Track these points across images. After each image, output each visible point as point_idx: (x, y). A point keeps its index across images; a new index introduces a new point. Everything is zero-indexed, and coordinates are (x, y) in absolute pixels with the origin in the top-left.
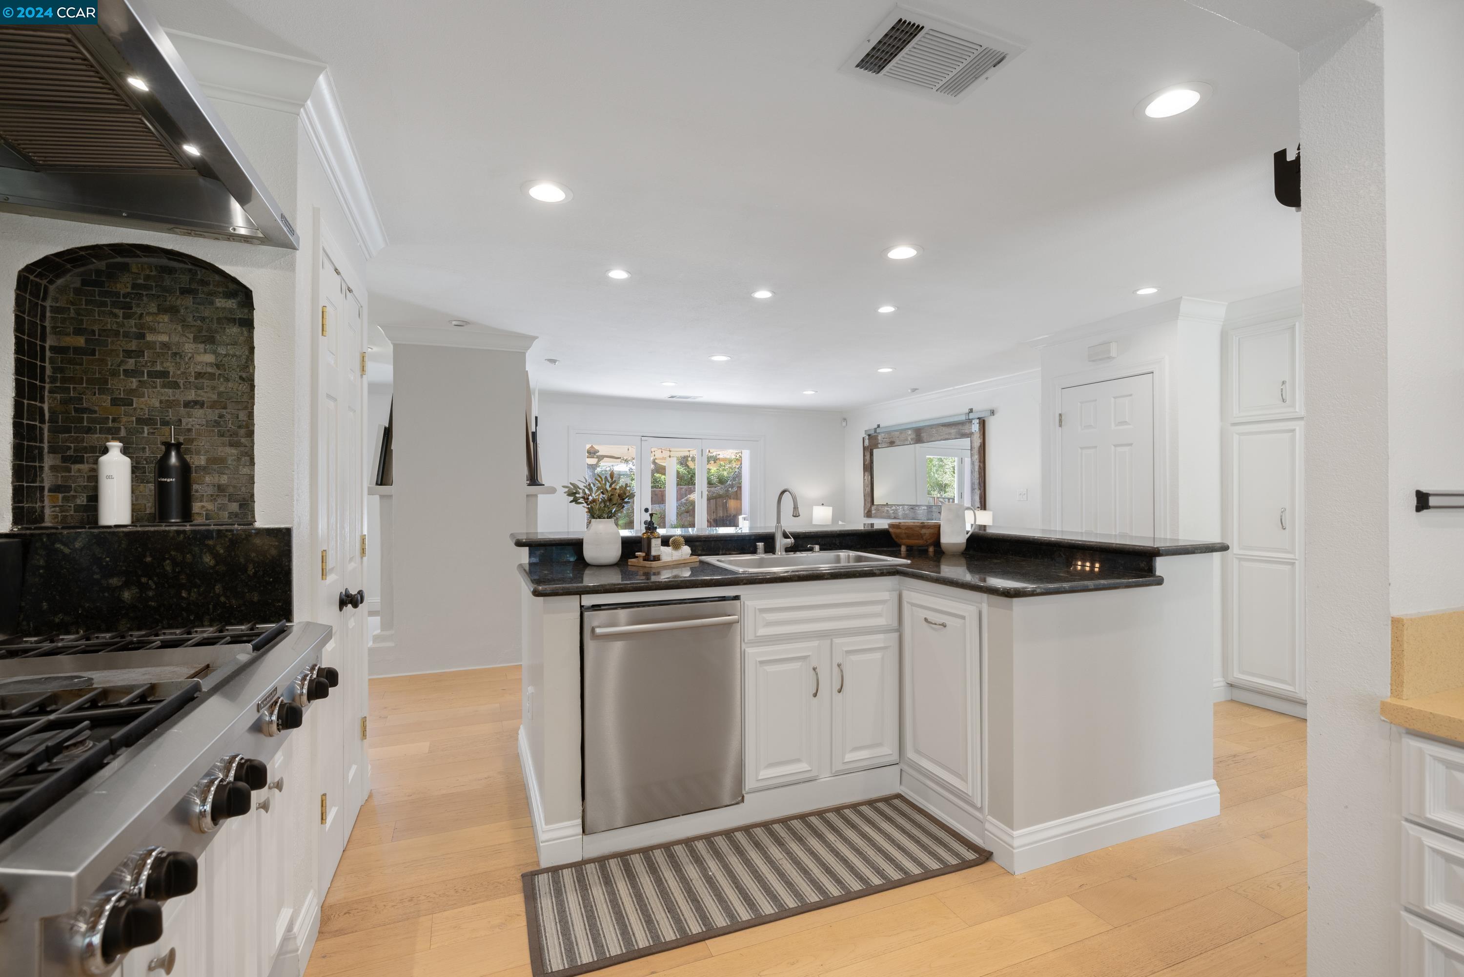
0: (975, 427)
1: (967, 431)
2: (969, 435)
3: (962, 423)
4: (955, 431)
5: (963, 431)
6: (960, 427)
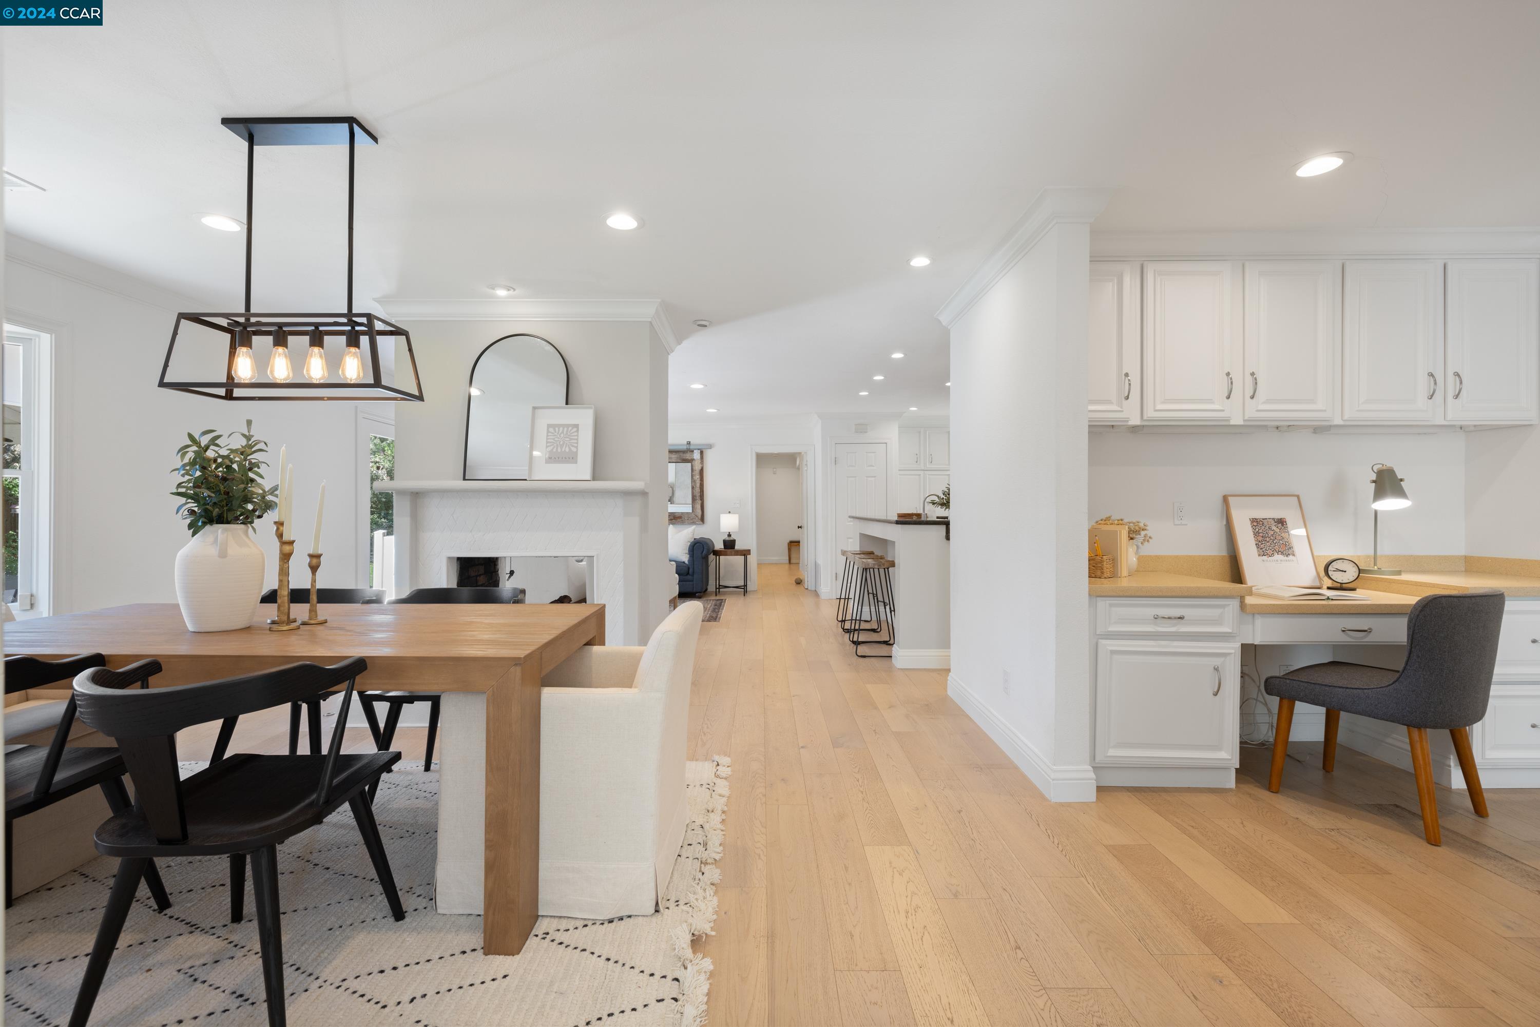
0: (696, 455)
1: (689, 458)
2: (691, 461)
3: (684, 452)
4: (676, 456)
5: (684, 457)
6: (682, 454)
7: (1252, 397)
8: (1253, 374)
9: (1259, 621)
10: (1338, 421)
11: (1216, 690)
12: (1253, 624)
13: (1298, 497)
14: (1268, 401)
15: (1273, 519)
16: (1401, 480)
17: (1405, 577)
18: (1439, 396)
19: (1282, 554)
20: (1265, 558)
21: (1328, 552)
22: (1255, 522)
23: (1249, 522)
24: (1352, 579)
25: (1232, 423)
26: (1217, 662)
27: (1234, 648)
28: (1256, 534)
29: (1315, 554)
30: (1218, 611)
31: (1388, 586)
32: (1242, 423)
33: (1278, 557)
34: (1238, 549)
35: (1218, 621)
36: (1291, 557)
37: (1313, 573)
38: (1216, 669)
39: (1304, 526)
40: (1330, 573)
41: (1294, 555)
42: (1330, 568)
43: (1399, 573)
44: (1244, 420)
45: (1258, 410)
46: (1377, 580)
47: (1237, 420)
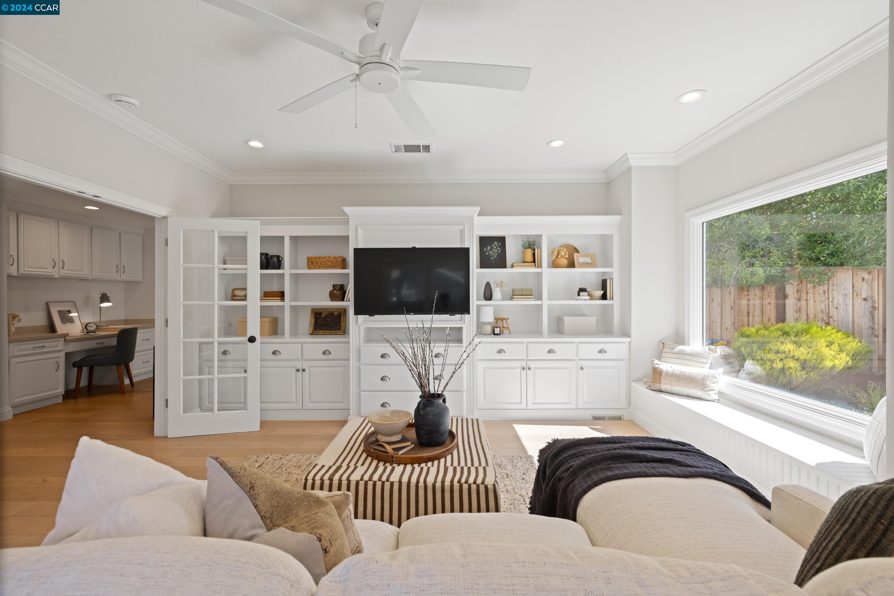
7: (62, 268)
8: (62, 260)
9: (71, 344)
10: (90, 278)
11: (57, 369)
12: (69, 345)
13: (74, 302)
14: (68, 270)
15: (66, 310)
16: (109, 297)
17: (109, 327)
18: (119, 272)
19: (70, 322)
20: (64, 324)
21: (86, 320)
22: (59, 312)
23: (57, 312)
24: (94, 329)
25: (55, 277)
26: (57, 360)
27: (62, 354)
28: (60, 316)
29: (82, 322)
30: (56, 343)
31: (105, 330)
32: (58, 277)
33: (70, 324)
34: (54, 323)
35: (57, 346)
36: (73, 324)
37: (81, 328)
38: (57, 362)
39: (76, 311)
40: (87, 328)
41: (74, 323)
42: (87, 326)
43: (108, 326)
44: (59, 276)
45: (65, 272)
46: (102, 328)
47: (56, 276)
